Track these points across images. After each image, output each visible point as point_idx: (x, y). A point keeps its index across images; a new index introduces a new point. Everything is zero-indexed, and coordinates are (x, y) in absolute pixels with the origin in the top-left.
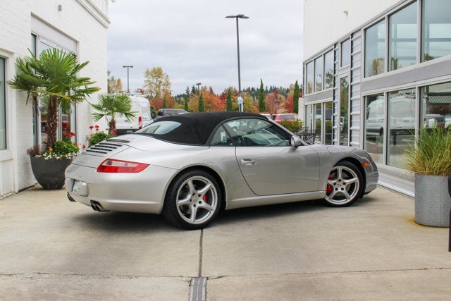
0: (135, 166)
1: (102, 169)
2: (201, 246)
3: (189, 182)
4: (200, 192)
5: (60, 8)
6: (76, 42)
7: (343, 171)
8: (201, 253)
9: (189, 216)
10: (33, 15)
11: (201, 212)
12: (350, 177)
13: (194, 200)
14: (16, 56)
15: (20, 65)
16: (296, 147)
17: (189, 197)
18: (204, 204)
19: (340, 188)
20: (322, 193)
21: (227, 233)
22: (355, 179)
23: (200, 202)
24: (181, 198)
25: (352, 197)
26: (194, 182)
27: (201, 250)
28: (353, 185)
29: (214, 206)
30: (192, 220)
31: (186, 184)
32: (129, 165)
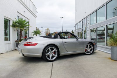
0: (34, 44)
1: (25, 45)
2: (52, 68)
3: (49, 48)
4: (52, 51)
5: (25, 12)
6: (29, 20)
7: (89, 46)
8: (52, 71)
9: (49, 58)
10: (17, 12)
11: (53, 57)
12: (91, 47)
13: (51, 54)
14: (12, 20)
15: (13, 22)
16: (78, 39)
17: (49, 53)
18: (54, 55)
19: (89, 50)
20: (84, 51)
21: (60, 63)
22: (92, 48)
23: (53, 54)
24: (47, 53)
25: (91, 52)
26: (51, 48)
27: (52, 70)
28: (91, 49)
29: (56, 55)
30: (50, 59)
31: (49, 49)
32: (32, 44)
